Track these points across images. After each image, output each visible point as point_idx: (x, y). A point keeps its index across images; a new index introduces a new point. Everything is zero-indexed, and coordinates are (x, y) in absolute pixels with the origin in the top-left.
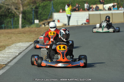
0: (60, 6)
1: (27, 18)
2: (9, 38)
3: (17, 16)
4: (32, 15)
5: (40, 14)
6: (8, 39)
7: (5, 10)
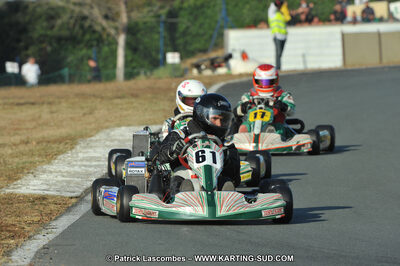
0: (248, 6)
1: (141, 47)
2: (86, 110)
3: (110, 39)
4: (159, 38)
5: (185, 33)
6: (84, 114)
7: (72, 21)
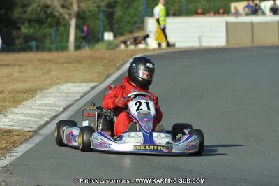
2: (44, 71)
3: (65, 22)
4: (99, 22)
6: (43, 74)
7: (39, 9)
